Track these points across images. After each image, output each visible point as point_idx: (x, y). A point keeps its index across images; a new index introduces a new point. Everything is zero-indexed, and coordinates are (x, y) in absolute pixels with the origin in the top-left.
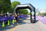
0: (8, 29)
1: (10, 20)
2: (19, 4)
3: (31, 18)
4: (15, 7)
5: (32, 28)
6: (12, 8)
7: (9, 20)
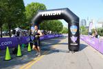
0: (17, 65)
1: (23, 45)
2: (42, 8)
3: (70, 41)
4: (33, 16)
5: (73, 63)
6: (28, 17)
7: (21, 46)
